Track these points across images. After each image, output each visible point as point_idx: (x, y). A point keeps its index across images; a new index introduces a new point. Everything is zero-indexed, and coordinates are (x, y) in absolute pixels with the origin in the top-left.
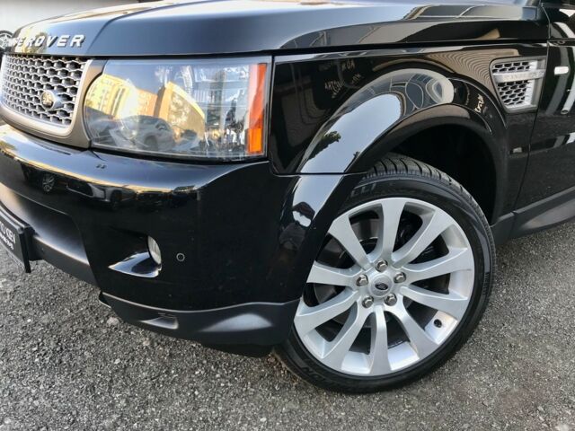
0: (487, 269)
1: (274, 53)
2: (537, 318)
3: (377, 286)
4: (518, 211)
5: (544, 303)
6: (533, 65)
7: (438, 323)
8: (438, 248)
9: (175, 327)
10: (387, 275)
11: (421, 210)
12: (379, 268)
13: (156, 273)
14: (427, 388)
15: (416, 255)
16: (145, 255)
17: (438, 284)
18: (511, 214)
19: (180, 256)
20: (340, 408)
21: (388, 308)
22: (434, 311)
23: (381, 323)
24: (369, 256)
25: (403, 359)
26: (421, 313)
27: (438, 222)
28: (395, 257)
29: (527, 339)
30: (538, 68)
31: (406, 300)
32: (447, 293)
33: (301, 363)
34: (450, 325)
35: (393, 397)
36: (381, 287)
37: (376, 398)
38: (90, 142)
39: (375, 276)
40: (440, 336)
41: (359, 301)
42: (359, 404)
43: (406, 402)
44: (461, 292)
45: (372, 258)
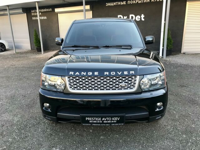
13: (162, 108)
38: (142, 91)
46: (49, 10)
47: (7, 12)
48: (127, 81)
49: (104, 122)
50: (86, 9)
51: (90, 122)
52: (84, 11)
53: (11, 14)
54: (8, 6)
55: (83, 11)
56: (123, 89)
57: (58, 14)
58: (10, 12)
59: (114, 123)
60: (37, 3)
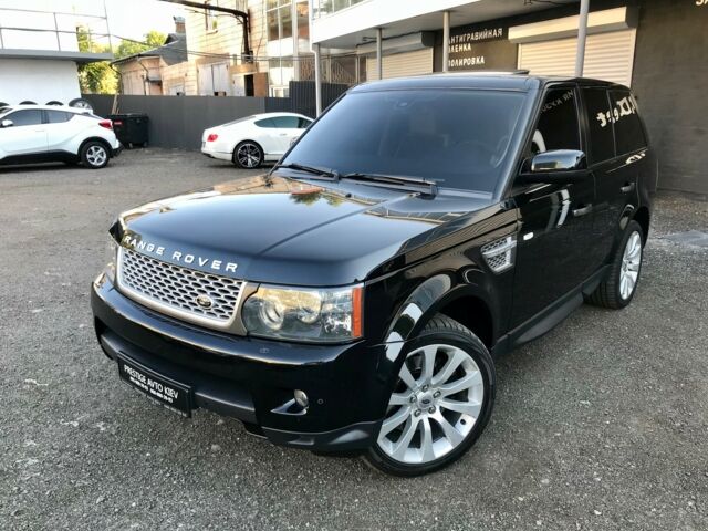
0: (491, 383)
1: (363, 281)
2: (531, 409)
3: (423, 402)
4: (510, 333)
5: (536, 396)
6: (509, 239)
7: (463, 422)
8: (460, 373)
9: (312, 443)
10: (429, 393)
11: (446, 350)
12: (423, 389)
13: (305, 411)
14: (460, 467)
15: (447, 378)
16: (293, 401)
17: (461, 396)
18: (505, 336)
19: (320, 401)
20: (405, 488)
21: (431, 416)
22: (460, 414)
23: (427, 426)
24: (417, 382)
25: (442, 449)
26: (451, 416)
27: (459, 356)
28: (433, 382)
29: (524, 425)
30: (513, 239)
31: (441, 408)
32: (467, 401)
33: (379, 459)
34: (471, 422)
35: (438, 475)
36: (426, 402)
37: (427, 478)
38: (248, 332)
39: (421, 395)
40: (465, 430)
41: (412, 413)
42: (417, 483)
43: (447, 479)
44: (476, 400)
45: (419, 383)
46: (495, 34)
47: (377, 48)
48: (217, 291)
49: (152, 391)
50: (589, 25)
51: (132, 379)
52: (581, 34)
53: (383, 54)
54: (380, 28)
55: (576, 36)
56: (205, 312)
57: (520, 47)
58: (383, 48)
59: (167, 402)
60: (446, 15)
